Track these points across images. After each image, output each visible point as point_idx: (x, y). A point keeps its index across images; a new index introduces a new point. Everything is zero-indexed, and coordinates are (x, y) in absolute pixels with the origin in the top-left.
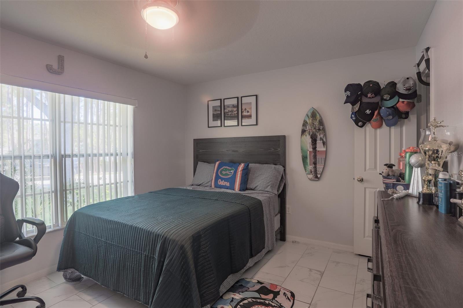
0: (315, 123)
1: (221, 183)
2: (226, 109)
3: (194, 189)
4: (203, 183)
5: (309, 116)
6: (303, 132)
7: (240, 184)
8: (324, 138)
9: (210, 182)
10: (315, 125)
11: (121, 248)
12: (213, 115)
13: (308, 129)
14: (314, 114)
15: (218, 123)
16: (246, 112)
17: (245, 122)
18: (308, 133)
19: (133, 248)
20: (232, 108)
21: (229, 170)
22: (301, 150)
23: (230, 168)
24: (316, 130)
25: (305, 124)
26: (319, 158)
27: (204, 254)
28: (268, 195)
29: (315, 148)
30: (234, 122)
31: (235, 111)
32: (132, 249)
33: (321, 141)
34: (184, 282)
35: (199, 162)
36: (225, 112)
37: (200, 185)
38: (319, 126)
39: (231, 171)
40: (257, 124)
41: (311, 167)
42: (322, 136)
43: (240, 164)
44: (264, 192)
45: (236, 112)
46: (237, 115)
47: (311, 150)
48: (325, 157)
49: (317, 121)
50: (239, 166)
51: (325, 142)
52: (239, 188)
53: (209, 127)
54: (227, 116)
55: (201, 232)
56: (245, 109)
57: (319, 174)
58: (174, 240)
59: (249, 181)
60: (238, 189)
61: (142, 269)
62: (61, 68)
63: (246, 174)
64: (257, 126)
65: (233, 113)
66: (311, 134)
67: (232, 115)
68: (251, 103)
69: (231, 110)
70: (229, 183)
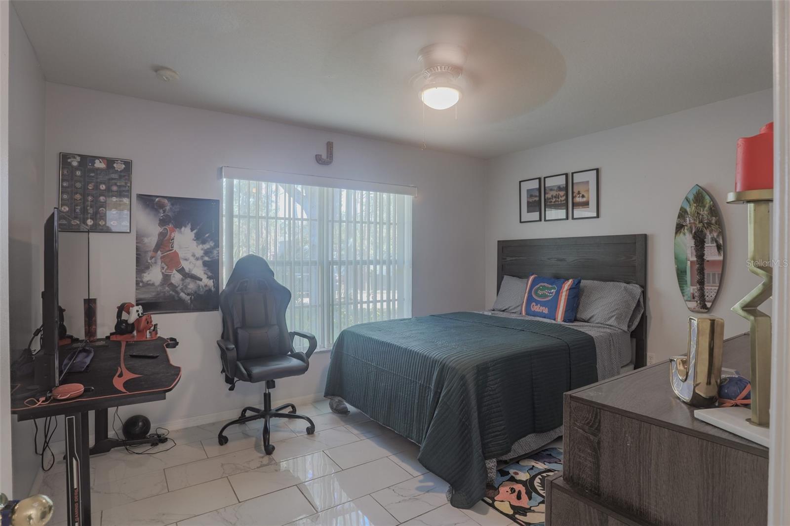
0: (701, 213)
1: (536, 308)
2: (547, 193)
3: (494, 315)
4: (508, 308)
5: (691, 200)
6: (679, 228)
7: (565, 312)
8: (719, 239)
9: (520, 307)
10: (701, 216)
11: (393, 376)
12: (528, 203)
13: (688, 222)
14: (699, 197)
15: (535, 215)
16: (579, 197)
17: (579, 212)
18: (687, 229)
19: (407, 376)
20: (557, 191)
21: (548, 288)
22: (675, 258)
23: (550, 286)
24: (704, 224)
25: (683, 214)
26: (709, 274)
27: (491, 393)
28: (608, 331)
29: (700, 256)
30: (561, 213)
31: (562, 195)
32: (405, 376)
33: (713, 243)
34: (463, 420)
35: (505, 276)
36: (546, 198)
37: (505, 310)
38: (709, 217)
39: (552, 291)
40: (598, 216)
41: (694, 289)
42: (715, 235)
43: (568, 280)
44: (602, 325)
45: (564, 198)
46: (564, 202)
47: (695, 259)
48: (721, 272)
49: (706, 208)
50: (564, 282)
51: (721, 245)
52: (563, 318)
53: (521, 222)
54: (550, 205)
55: (490, 364)
56: (579, 192)
57: (709, 302)
58: (454, 368)
59: (581, 308)
60: (561, 319)
61: (416, 401)
62: (330, 157)
63: (576, 297)
64: (599, 219)
65: (559, 200)
66: (693, 232)
67: (557, 203)
68: (588, 182)
69: (556, 195)
70: (547, 308)
